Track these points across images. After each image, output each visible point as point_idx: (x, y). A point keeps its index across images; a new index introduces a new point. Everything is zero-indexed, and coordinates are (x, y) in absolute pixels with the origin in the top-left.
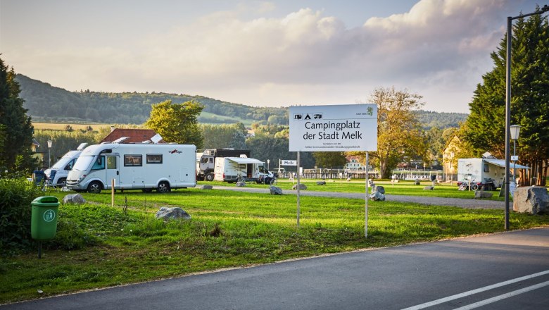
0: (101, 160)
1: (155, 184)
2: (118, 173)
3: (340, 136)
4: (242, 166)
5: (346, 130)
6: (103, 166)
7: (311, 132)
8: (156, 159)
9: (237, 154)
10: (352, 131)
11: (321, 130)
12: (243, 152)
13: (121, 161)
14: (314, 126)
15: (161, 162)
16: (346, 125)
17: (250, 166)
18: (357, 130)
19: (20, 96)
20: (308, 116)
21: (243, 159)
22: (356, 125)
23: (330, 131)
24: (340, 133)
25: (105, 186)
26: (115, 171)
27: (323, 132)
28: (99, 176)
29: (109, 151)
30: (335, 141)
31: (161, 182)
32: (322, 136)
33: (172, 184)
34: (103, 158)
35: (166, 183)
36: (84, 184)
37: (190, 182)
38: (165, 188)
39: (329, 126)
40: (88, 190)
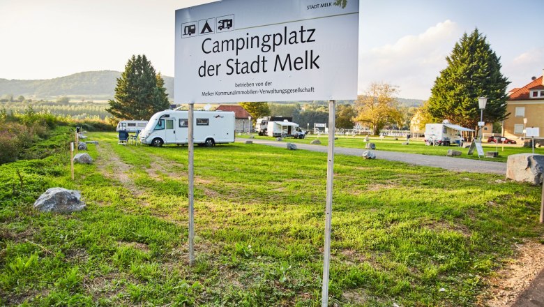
0: (161, 123)
1: (203, 141)
2: (174, 132)
3: (270, 65)
4: (284, 127)
5: (283, 50)
6: (163, 127)
7: (212, 59)
8: (203, 122)
9: (282, 119)
10: (297, 51)
11: (231, 54)
12: (286, 118)
13: (176, 124)
14: (218, 48)
15: (208, 125)
16: (284, 39)
17: (290, 127)
18: (308, 46)
20: (207, 26)
21: (286, 123)
22: (306, 35)
23: (249, 55)
24: (270, 57)
25: (165, 142)
26: (172, 131)
27: (235, 58)
28: (160, 134)
29: (168, 116)
30: (260, 77)
31: (208, 139)
32: (235, 68)
33: (216, 141)
34: (163, 122)
35: (212, 140)
36: (149, 140)
37: (229, 139)
38: (210, 144)
39: (247, 43)
40: (153, 144)
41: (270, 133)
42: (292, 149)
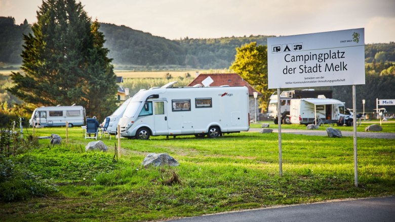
0: (148, 106)
1: (205, 129)
2: (166, 119)
3: (323, 69)
4: (319, 108)
5: (329, 61)
6: (150, 112)
7: (291, 65)
8: (204, 103)
11: (302, 63)
13: (168, 106)
14: (294, 59)
15: (211, 106)
16: (329, 56)
17: (329, 108)
18: (342, 60)
19: (105, 46)
20: (287, 47)
21: (322, 100)
22: (340, 55)
23: (311, 63)
24: (323, 64)
25: (154, 133)
26: (163, 116)
27: (304, 65)
28: (147, 122)
29: (156, 96)
30: (318, 74)
31: (212, 127)
32: (303, 70)
33: (223, 129)
34: (150, 104)
35: (217, 127)
36: (132, 131)
37: (241, 126)
38: (216, 133)
39: (310, 57)
40: (137, 136)
41: (295, 118)
42: (334, 136)
